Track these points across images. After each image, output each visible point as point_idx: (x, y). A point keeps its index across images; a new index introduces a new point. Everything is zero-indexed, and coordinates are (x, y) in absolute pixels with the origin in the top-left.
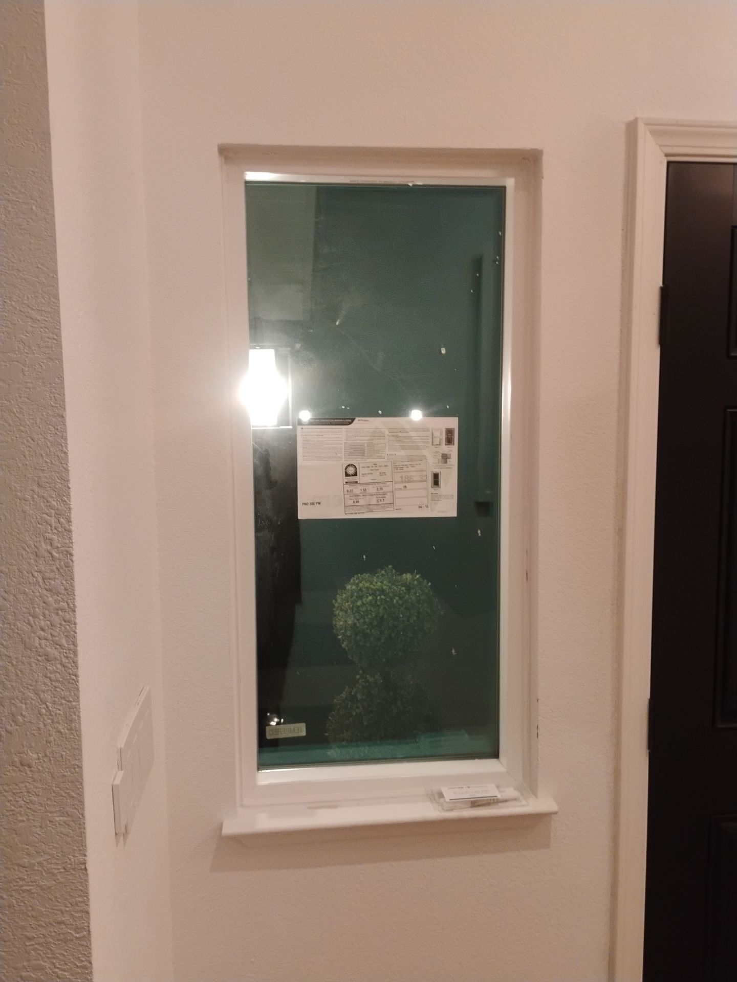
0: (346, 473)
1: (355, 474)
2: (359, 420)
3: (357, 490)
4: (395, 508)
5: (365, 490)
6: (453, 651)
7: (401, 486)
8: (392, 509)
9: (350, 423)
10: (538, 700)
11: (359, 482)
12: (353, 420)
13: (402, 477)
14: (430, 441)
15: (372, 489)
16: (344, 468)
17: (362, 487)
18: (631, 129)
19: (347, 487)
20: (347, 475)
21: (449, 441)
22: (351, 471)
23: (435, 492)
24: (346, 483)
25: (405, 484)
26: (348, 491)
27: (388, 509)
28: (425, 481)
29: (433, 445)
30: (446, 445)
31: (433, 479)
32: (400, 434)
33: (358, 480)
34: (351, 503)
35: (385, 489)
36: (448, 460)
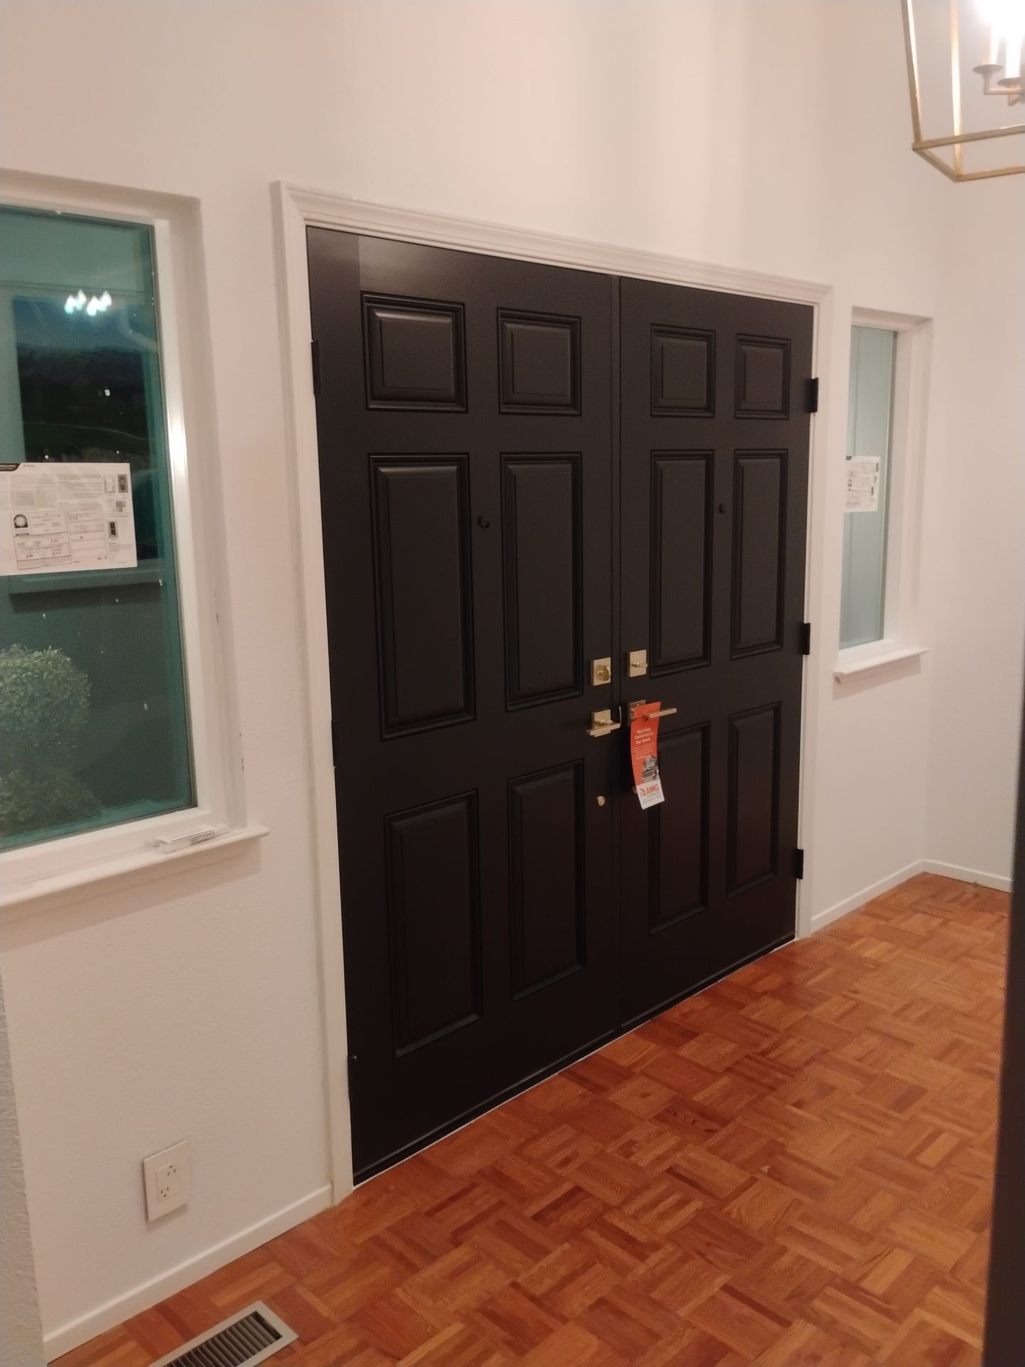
0: (15, 524)
1: (26, 526)
2: (24, 466)
3: (30, 542)
4: (74, 560)
5: (38, 542)
6: (145, 706)
7: (77, 536)
8: (69, 562)
9: (14, 469)
11: (31, 534)
12: (18, 465)
13: (76, 527)
14: (103, 487)
15: (46, 542)
16: (13, 520)
17: (35, 540)
19: (19, 540)
20: (17, 526)
21: (123, 488)
22: (21, 522)
23: (112, 542)
24: (17, 535)
25: (80, 535)
26: (19, 544)
27: (66, 562)
28: (103, 531)
29: (106, 491)
30: (120, 492)
31: (110, 529)
32: (73, 481)
33: (29, 532)
34: (23, 557)
35: (60, 541)
36: (123, 508)
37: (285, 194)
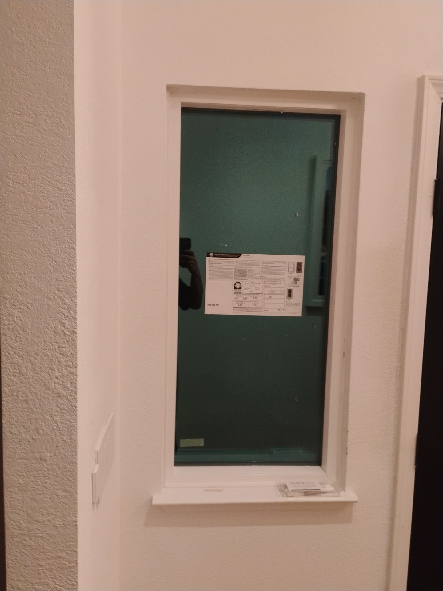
0: (235, 287)
1: (240, 288)
2: (244, 255)
3: (241, 298)
4: (264, 309)
5: (246, 298)
6: (296, 399)
7: (268, 296)
8: (262, 310)
9: (238, 257)
10: (348, 432)
11: (242, 293)
12: (240, 255)
13: (269, 291)
14: (287, 269)
15: (250, 298)
16: (234, 284)
17: (244, 296)
18: (421, 82)
19: (235, 296)
21: (299, 270)
22: (238, 286)
23: (289, 301)
24: (235, 293)
25: (270, 296)
26: (235, 298)
27: (260, 310)
28: (283, 294)
29: (288, 272)
30: (297, 272)
31: (288, 293)
32: (269, 265)
33: (242, 292)
34: (237, 305)
35: (258, 298)
36: (298, 282)
37: (427, 83)
